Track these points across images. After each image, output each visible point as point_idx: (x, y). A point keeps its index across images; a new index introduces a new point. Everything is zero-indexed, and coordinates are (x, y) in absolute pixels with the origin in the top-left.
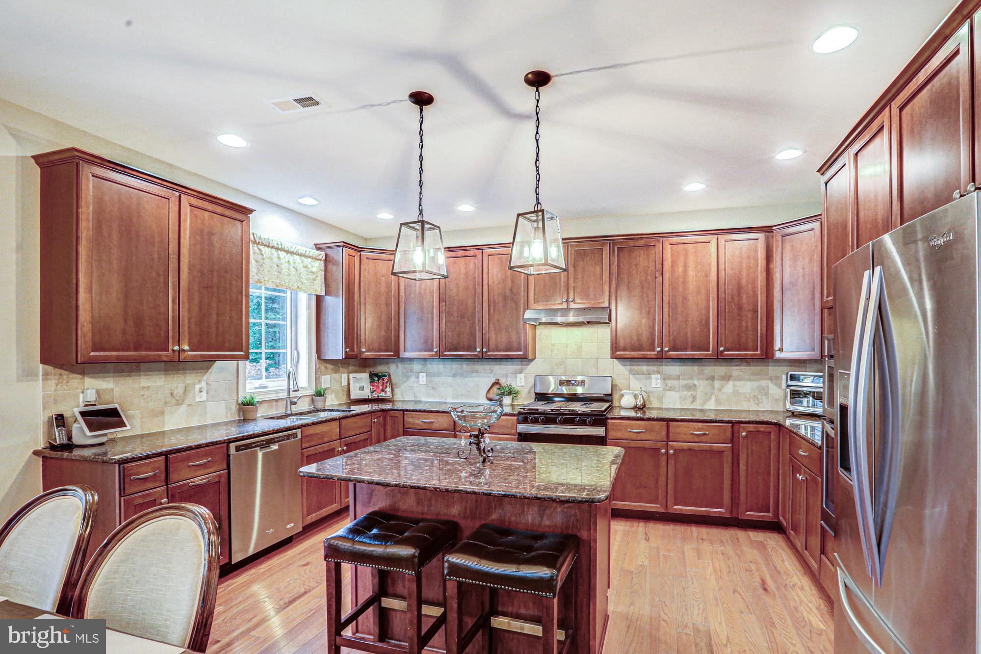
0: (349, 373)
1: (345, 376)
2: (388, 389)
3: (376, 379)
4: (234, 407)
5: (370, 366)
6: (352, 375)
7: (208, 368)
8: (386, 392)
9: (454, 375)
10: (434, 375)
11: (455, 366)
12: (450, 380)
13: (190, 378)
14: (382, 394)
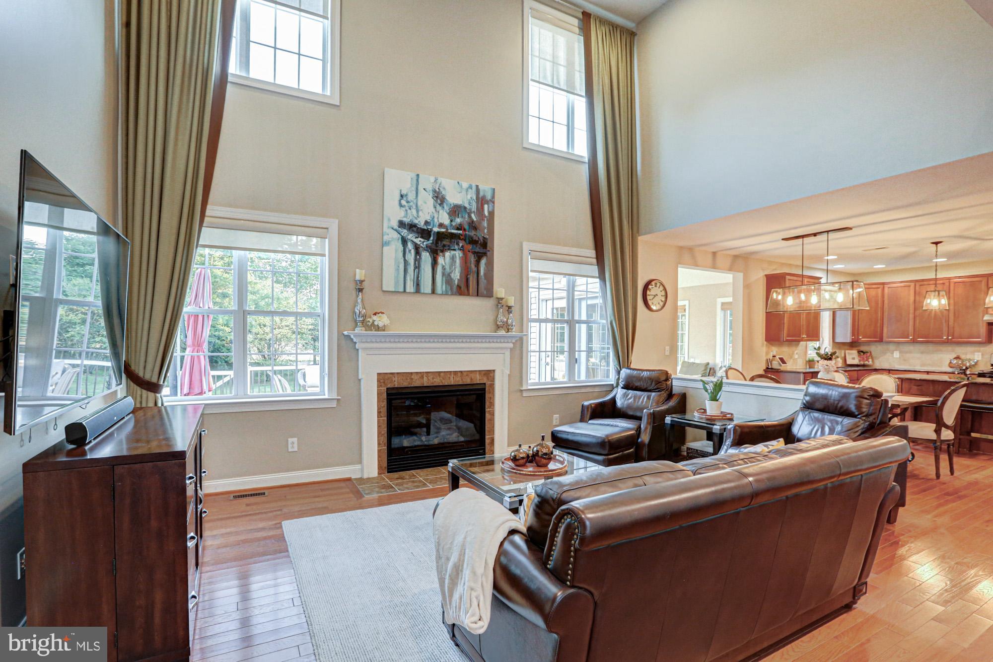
0: (845, 350)
1: (843, 351)
2: (870, 360)
3: (862, 354)
4: (805, 362)
5: (856, 347)
6: (847, 351)
7: (798, 345)
8: (869, 362)
9: (922, 353)
10: (907, 352)
11: (922, 347)
12: (919, 355)
13: (794, 348)
14: (866, 363)
